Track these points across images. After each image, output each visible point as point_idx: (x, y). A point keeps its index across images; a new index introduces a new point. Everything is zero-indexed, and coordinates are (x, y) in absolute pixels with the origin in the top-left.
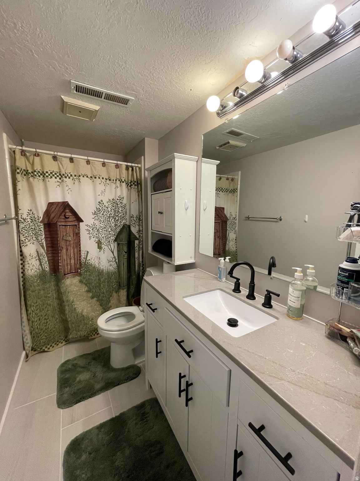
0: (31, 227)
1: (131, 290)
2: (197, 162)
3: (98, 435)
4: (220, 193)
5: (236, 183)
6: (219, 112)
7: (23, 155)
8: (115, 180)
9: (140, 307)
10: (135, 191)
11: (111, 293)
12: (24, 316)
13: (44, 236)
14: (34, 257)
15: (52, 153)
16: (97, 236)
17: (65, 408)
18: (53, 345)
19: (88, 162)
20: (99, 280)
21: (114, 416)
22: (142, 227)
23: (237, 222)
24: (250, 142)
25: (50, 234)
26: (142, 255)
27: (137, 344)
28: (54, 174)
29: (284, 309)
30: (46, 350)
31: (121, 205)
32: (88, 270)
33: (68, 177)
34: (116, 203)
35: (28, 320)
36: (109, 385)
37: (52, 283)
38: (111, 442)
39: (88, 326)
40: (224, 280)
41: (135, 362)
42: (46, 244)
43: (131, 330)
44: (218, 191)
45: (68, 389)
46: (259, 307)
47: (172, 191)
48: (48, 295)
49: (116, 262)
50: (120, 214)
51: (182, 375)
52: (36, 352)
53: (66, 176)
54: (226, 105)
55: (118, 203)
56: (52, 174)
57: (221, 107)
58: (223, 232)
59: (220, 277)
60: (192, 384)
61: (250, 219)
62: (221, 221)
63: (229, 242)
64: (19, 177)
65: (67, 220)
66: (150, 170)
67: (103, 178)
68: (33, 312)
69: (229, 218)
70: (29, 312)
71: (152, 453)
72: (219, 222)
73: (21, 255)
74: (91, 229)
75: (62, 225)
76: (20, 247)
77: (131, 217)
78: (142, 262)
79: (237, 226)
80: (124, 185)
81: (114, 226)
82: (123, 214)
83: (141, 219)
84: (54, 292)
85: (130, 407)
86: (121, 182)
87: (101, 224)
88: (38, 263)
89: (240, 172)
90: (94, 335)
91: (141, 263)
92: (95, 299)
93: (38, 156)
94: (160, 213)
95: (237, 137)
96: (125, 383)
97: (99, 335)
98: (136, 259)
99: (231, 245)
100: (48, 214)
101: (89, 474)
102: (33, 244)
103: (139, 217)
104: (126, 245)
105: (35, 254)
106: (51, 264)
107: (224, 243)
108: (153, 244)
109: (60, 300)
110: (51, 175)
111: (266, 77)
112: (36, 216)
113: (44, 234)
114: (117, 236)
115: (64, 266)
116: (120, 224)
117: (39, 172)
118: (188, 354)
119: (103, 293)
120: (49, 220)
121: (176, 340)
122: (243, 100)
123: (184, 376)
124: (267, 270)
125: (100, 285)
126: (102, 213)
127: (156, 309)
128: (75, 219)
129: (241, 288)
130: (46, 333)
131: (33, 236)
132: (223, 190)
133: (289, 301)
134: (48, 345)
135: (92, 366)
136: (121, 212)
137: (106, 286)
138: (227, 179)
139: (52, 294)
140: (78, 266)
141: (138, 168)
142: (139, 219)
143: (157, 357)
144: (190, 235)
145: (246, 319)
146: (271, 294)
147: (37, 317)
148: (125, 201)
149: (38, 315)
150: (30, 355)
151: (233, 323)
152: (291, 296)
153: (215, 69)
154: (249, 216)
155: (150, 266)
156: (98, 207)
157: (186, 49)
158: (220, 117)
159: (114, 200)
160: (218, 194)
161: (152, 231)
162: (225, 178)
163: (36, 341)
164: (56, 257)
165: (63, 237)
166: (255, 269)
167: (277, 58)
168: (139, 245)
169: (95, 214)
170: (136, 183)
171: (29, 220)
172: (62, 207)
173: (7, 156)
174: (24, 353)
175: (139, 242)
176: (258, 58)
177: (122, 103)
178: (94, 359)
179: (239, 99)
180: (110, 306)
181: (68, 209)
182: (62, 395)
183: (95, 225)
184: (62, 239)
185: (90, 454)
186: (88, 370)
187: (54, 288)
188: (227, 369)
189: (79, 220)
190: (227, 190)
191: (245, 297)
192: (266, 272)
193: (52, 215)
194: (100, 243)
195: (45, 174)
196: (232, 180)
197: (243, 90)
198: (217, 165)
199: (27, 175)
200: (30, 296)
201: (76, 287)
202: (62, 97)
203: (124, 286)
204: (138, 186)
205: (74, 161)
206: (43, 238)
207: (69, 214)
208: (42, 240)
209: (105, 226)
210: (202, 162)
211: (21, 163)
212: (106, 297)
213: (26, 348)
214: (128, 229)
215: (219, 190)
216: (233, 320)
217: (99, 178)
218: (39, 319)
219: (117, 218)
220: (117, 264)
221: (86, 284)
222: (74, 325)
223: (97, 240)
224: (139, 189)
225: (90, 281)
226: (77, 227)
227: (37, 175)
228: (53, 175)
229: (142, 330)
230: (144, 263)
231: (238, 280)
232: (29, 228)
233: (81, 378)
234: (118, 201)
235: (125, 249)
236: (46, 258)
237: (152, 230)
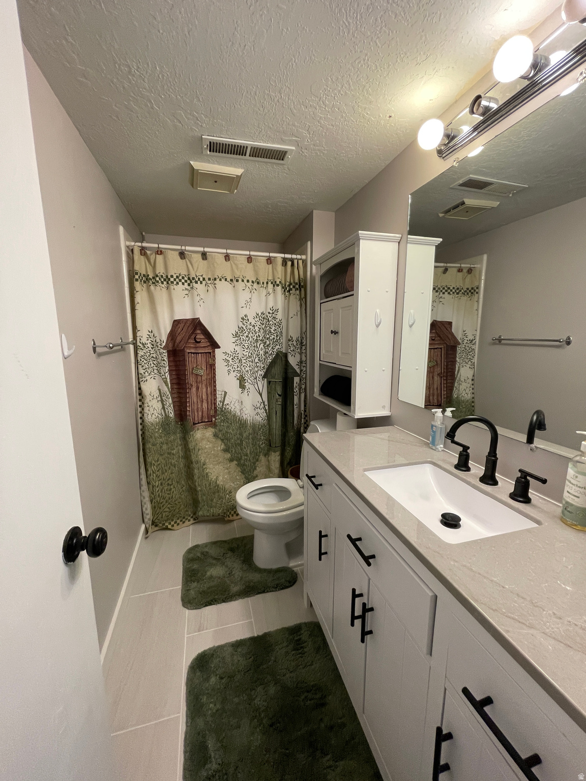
0: (152, 355)
1: (286, 454)
2: (399, 242)
3: (232, 655)
4: (443, 296)
5: (477, 276)
6: (442, 148)
7: (143, 254)
8: (265, 283)
9: (299, 481)
10: (296, 298)
11: (257, 455)
12: (143, 477)
13: (167, 368)
14: (155, 397)
15: (179, 247)
16: (239, 369)
17: (191, 609)
18: (178, 521)
19: (227, 257)
20: (241, 434)
21: (256, 635)
22: (306, 356)
23: (476, 347)
24: (508, 196)
25: (176, 366)
26: (305, 401)
27: (293, 536)
28: (180, 278)
29: (557, 508)
30: (170, 527)
31: (273, 321)
32: (226, 420)
33: (199, 282)
34: (266, 319)
35: (148, 483)
36: (250, 590)
37: (178, 435)
38: (250, 669)
39: (224, 501)
40: (441, 447)
41: (289, 563)
42: (171, 380)
43: (284, 513)
44: (441, 293)
45: (195, 584)
46: (504, 499)
47: (353, 295)
48: (172, 452)
49: (266, 410)
50: (273, 336)
51: (357, 593)
52: (157, 528)
53: (197, 280)
54: (456, 134)
55: (270, 319)
56: (179, 279)
57: (445, 139)
58: (447, 366)
59: (433, 443)
60: (372, 609)
61: (503, 342)
62: (445, 345)
63: (460, 384)
64: (137, 285)
65: (198, 345)
66: (319, 262)
67: (248, 281)
68: (153, 472)
69: (460, 341)
70: (149, 473)
71: (309, 702)
72: (441, 348)
73: (140, 394)
74: (230, 359)
75: (191, 353)
76: (139, 383)
77: (289, 340)
78: (305, 411)
79: (476, 355)
80: (279, 289)
81: (263, 355)
82: (277, 336)
83: (304, 344)
84: (180, 448)
85: (279, 627)
86: (274, 286)
87: (244, 351)
88: (160, 405)
89: (485, 257)
90: (233, 515)
91: (303, 412)
92: (235, 462)
93: (161, 254)
94: (333, 332)
95: (482, 191)
96: (273, 591)
97: (238, 517)
98: (295, 407)
99: (463, 389)
100: (173, 336)
101: (218, 706)
102: (154, 379)
103: (301, 340)
104: (281, 383)
105: (156, 394)
106: (177, 408)
107: (448, 385)
108: (322, 382)
109: (187, 460)
110: (177, 279)
111: (537, 66)
112: (158, 340)
113: (168, 365)
114: (267, 370)
115: (193, 411)
116: (273, 351)
117: (162, 276)
118: (368, 559)
119: (247, 455)
120: (174, 345)
121: (349, 536)
122: (490, 118)
123: (361, 595)
124: (525, 434)
125: (241, 441)
126: (245, 335)
127: (321, 485)
128: (208, 344)
129: (471, 463)
130: (169, 504)
131: (155, 368)
132: (451, 291)
133: (566, 494)
134: (172, 520)
135: (228, 559)
136: (274, 332)
137: (251, 445)
138: (460, 269)
139: (178, 450)
140: (212, 413)
141: (300, 262)
142: (302, 343)
143: (320, 559)
144: (384, 369)
145: (476, 517)
146: (528, 478)
147: (159, 481)
148: (279, 316)
149: (160, 478)
150: (150, 531)
151: (451, 521)
152: (571, 485)
153: (435, 71)
154: (500, 337)
155: (315, 419)
156: (241, 325)
157: (380, 46)
158: (443, 158)
159: (264, 314)
160: (441, 297)
161: (321, 362)
162: (456, 270)
163: (158, 514)
164: (183, 398)
165: (192, 371)
166: (500, 430)
167: (564, 23)
168: (300, 385)
169: (236, 336)
170: (297, 286)
171: (149, 345)
172: (191, 326)
173: (124, 258)
174: (143, 527)
175: (300, 380)
176: (522, 32)
177: (276, 158)
178: (232, 550)
179: (482, 118)
180: (255, 475)
181: (199, 329)
182: (188, 590)
183: (236, 353)
184: (191, 373)
185: (221, 678)
186: (223, 564)
187: (180, 443)
188: (431, 594)
189: (215, 345)
190: (457, 291)
191: (478, 480)
192: (523, 438)
193: (179, 339)
194: (242, 379)
195: (169, 279)
196: (468, 271)
197: (490, 99)
198: (436, 246)
199: (147, 282)
200: (150, 450)
201: (209, 443)
202: (192, 163)
203: (276, 447)
204: (300, 290)
205: (208, 257)
206: (167, 371)
207: (200, 336)
208: (165, 374)
209: (250, 354)
210: (407, 243)
211: (141, 265)
212: (250, 460)
213: (146, 520)
214: (284, 359)
215: (444, 291)
216: (451, 517)
217: (243, 281)
218: (161, 484)
219: (268, 343)
220: (266, 412)
221: (222, 440)
222: (204, 497)
223: (239, 375)
224: (303, 296)
225: (229, 435)
226: (212, 355)
227: (160, 281)
228: (180, 281)
229: (301, 517)
230: (307, 413)
231: (466, 448)
232: (149, 356)
233: (213, 572)
234: (270, 315)
235: (279, 390)
236: (170, 400)
237: (320, 360)
